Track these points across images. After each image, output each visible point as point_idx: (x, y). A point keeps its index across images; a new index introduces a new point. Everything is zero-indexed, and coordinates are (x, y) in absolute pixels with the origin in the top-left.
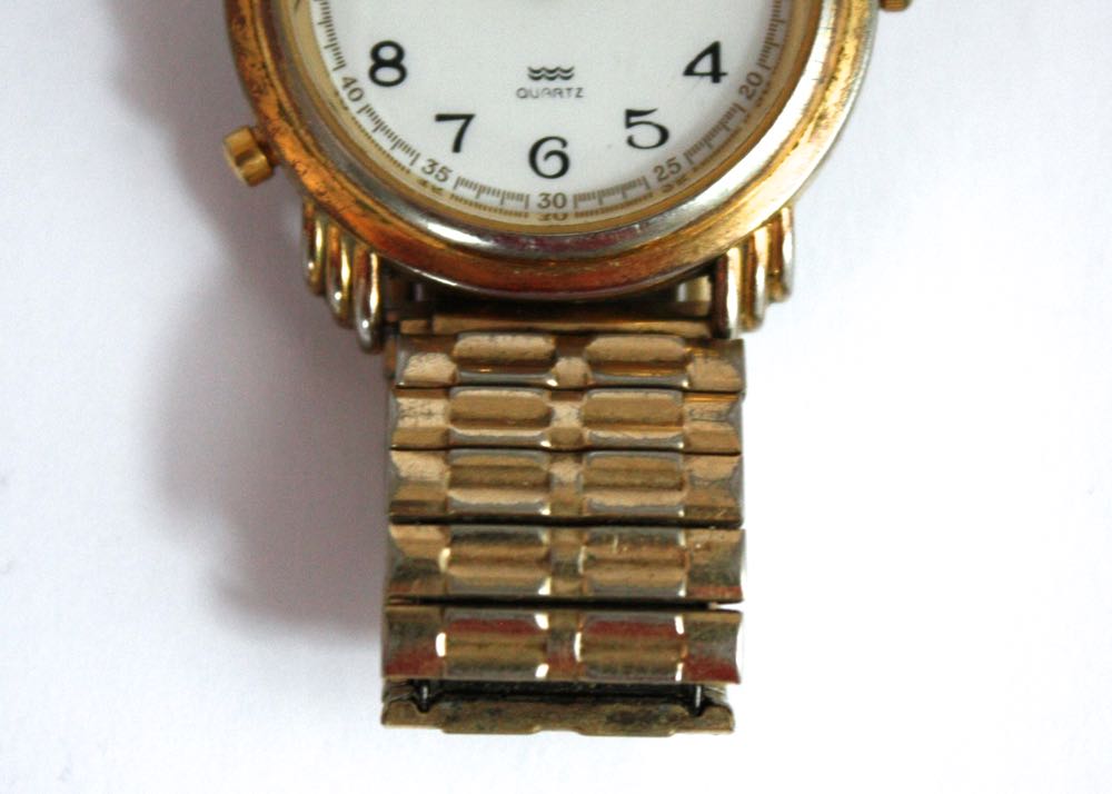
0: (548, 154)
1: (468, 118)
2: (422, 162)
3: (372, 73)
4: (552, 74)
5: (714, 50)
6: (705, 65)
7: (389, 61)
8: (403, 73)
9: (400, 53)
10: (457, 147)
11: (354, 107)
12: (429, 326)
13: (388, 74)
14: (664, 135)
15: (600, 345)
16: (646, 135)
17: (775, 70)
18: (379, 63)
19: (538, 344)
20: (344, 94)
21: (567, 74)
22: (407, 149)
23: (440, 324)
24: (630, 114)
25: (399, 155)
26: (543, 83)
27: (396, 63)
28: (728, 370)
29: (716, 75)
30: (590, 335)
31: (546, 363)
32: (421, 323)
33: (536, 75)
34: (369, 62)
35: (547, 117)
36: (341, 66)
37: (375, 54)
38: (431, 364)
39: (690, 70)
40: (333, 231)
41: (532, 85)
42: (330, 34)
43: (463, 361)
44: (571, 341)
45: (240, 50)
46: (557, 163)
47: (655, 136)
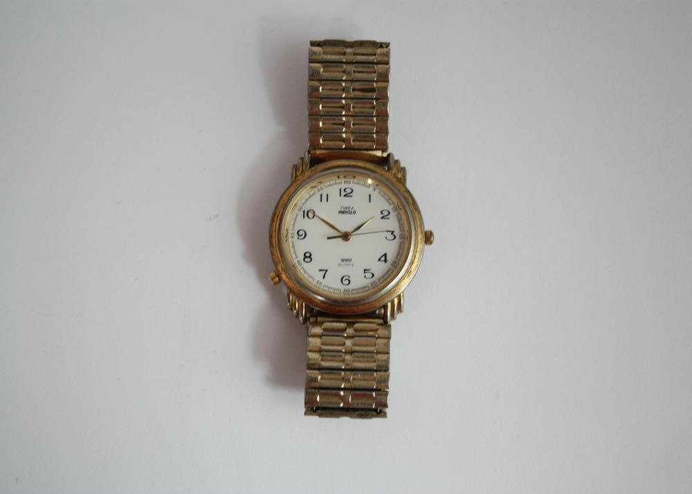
0: (345, 279)
2: (316, 281)
3: (304, 259)
4: (347, 260)
5: (385, 255)
6: (383, 258)
7: (308, 257)
8: (311, 260)
9: (311, 255)
10: (324, 277)
11: (299, 268)
12: (317, 319)
13: (307, 260)
14: (373, 275)
15: (357, 326)
16: (369, 275)
17: (399, 261)
18: (305, 257)
19: (342, 325)
20: (297, 264)
21: (350, 260)
22: (312, 278)
23: (319, 319)
24: (365, 270)
25: (310, 279)
26: (345, 262)
27: (310, 257)
28: (387, 332)
29: (386, 261)
30: (356, 322)
31: (344, 330)
32: (315, 319)
33: (343, 260)
34: (303, 257)
35: (345, 271)
36: (297, 257)
37: (305, 254)
38: (317, 330)
39: (379, 260)
40: (294, 297)
41: (342, 263)
42: (294, 250)
43: (325, 330)
44: (350, 324)
45: (272, 254)
46: (347, 282)
47: (371, 275)
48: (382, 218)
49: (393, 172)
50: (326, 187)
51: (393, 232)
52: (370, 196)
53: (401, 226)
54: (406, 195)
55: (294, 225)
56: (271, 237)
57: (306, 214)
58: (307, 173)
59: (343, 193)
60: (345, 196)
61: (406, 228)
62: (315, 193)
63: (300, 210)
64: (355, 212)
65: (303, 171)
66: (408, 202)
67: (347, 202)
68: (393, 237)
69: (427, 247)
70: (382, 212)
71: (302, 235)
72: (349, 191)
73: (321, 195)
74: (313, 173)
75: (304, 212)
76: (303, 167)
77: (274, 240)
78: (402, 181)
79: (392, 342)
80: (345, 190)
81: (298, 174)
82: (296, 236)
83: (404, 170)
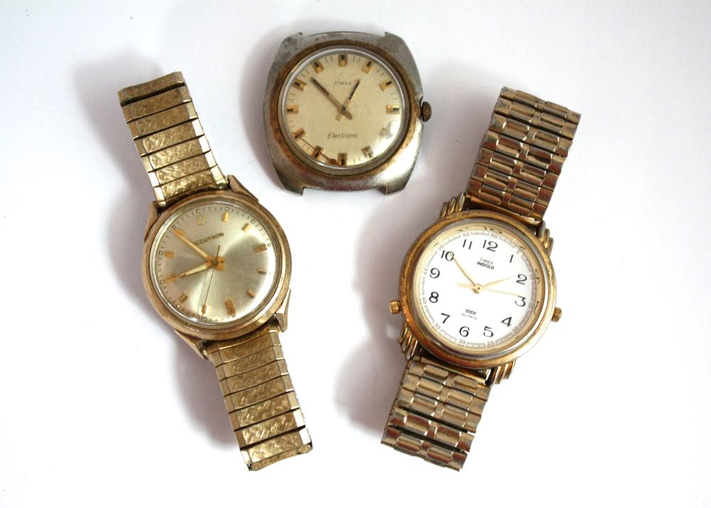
0: (465, 331)
1: (449, 316)
2: (435, 323)
3: (430, 299)
4: (471, 312)
5: (510, 319)
6: (507, 321)
7: (434, 297)
8: (437, 300)
9: (438, 296)
10: (444, 322)
11: (423, 305)
12: (421, 359)
13: (433, 300)
14: (492, 335)
15: (458, 379)
16: (488, 334)
17: (522, 328)
18: (432, 296)
19: (444, 374)
20: (422, 301)
21: (474, 313)
22: (432, 319)
23: (423, 360)
24: (486, 327)
25: (430, 319)
26: (468, 313)
27: (436, 298)
28: (485, 395)
29: (509, 325)
30: (456, 374)
31: (444, 379)
32: (419, 358)
33: (467, 311)
34: (430, 296)
35: (467, 322)
36: (423, 294)
37: (432, 294)
38: (418, 370)
39: (503, 322)
40: (409, 332)
41: (467, 314)
42: (423, 286)
43: (426, 372)
44: (452, 375)
45: (401, 283)
46: (465, 333)
47: (491, 334)
48: (518, 281)
49: (542, 240)
50: (472, 234)
51: (524, 299)
52: (512, 256)
53: (534, 294)
54: (548, 267)
55: (430, 262)
56: (404, 266)
57: (445, 255)
58: (459, 215)
59: (487, 246)
60: (488, 248)
61: (539, 299)
62: (460, 236)
63: (440, 249)
64: (493, 268)
65: (454, 212)
66: (548, 275)
67: (488, 255)
68: (523, 304)
69: (553, 323)
70: (519, 276)
71: (435, 273)
72: (493, 245)
73: (465, 241)
74: (465, 216)
75: (444, 252)
76: (455, 207)
77: (407, 269)
78: (547, 251)
79: (487, 404)
80: (489, 243)
81: (449, 213)
82: (429, 273)
83: (551, 241)
